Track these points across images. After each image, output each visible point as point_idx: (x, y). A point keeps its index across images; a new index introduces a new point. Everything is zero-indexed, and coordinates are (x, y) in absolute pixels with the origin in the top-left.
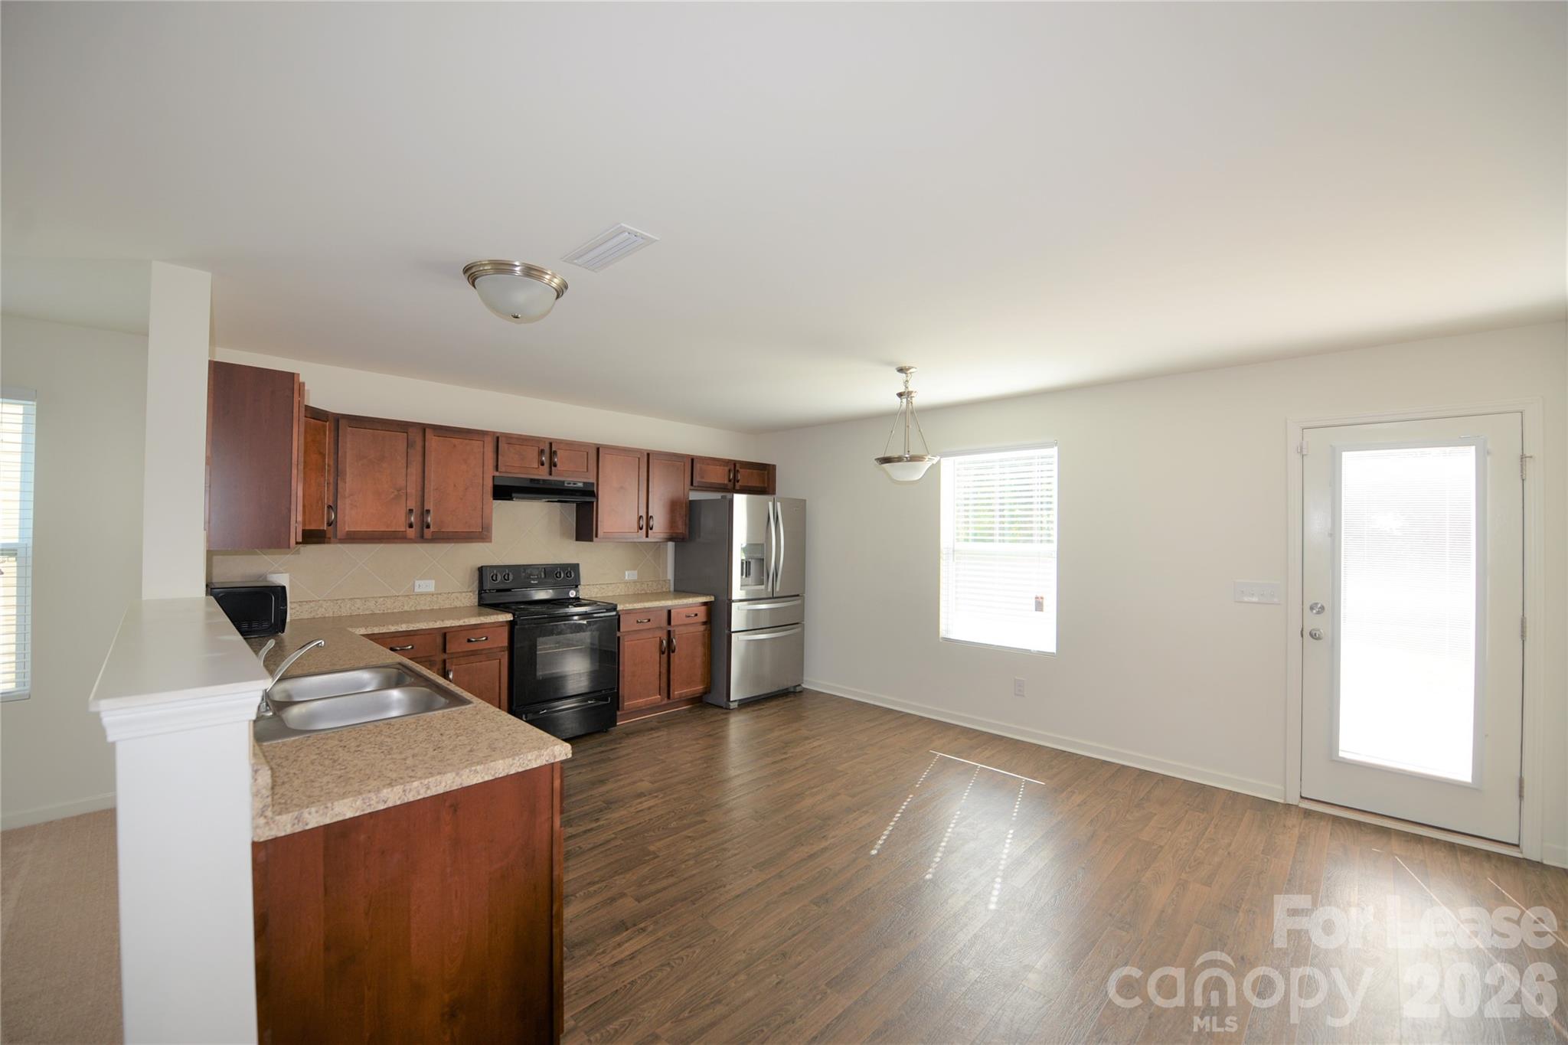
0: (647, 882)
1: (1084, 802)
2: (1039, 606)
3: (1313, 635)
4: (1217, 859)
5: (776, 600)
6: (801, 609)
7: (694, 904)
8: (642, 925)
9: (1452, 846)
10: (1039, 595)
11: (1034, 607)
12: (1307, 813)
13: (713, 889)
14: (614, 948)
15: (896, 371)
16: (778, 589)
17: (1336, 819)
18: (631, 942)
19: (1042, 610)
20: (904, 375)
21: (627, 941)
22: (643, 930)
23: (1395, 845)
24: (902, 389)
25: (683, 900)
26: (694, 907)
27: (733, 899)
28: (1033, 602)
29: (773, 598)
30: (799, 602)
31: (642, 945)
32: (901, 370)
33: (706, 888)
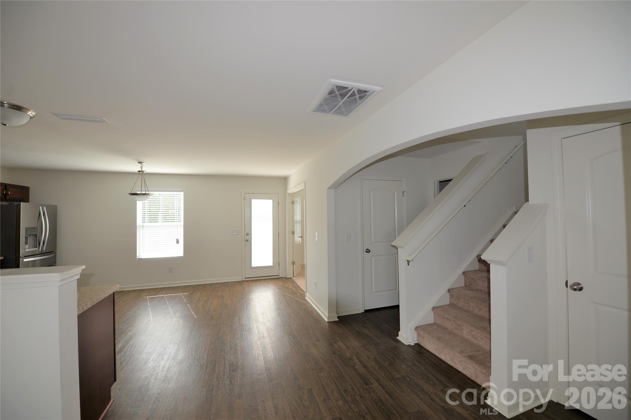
1: (201, 294)
2: (178, 242)
3: (247, 241)
4: (235, 293)
5: (43, 255)
6: (55, 257)
9: (270, 279)
10: (177, 239)
11: (176, 243)
12: (247, 281)
15: (137, 163)
16: (44, 249)
17: (252, 280)
19: (179, 243)
20: (141, 164)
23: (262, 281)
24: (140, 170)
28: (176, 241)
29: (42, 254)
30: (54, 255)
32: (140, 163)
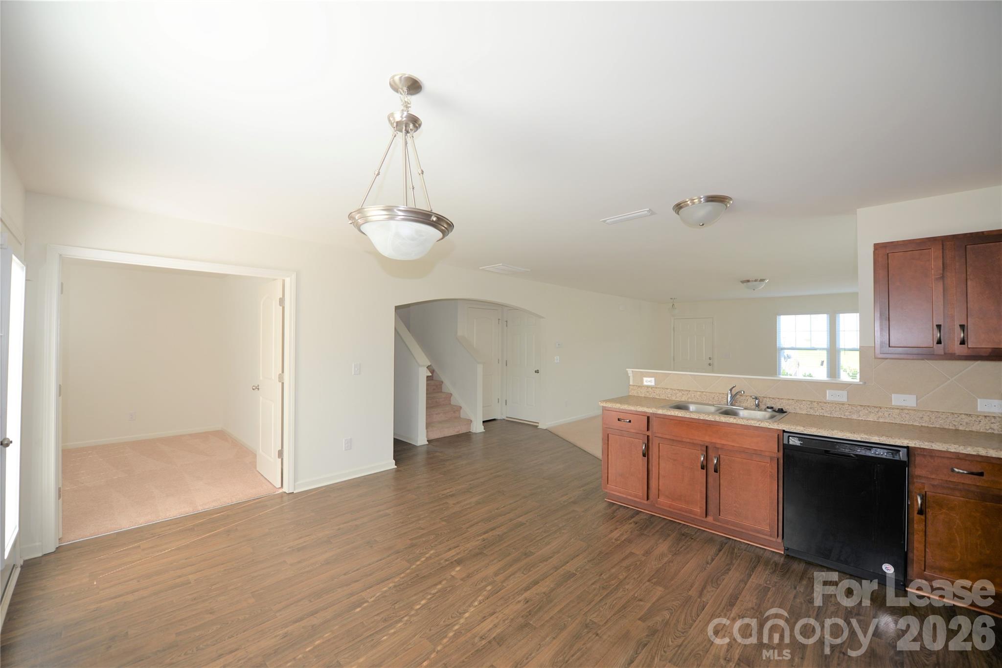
0: (449, 589)
7: (417, 575)
8: (447, 563)
13: (403, 584)
14: (460, 552)
18: (451, 555)
21: (454, 555)
22: (446, 560)
25: (424, 577)
26: (417, 573)
27: (391, 578)
31: (446, 554)
33: (408, 585)
